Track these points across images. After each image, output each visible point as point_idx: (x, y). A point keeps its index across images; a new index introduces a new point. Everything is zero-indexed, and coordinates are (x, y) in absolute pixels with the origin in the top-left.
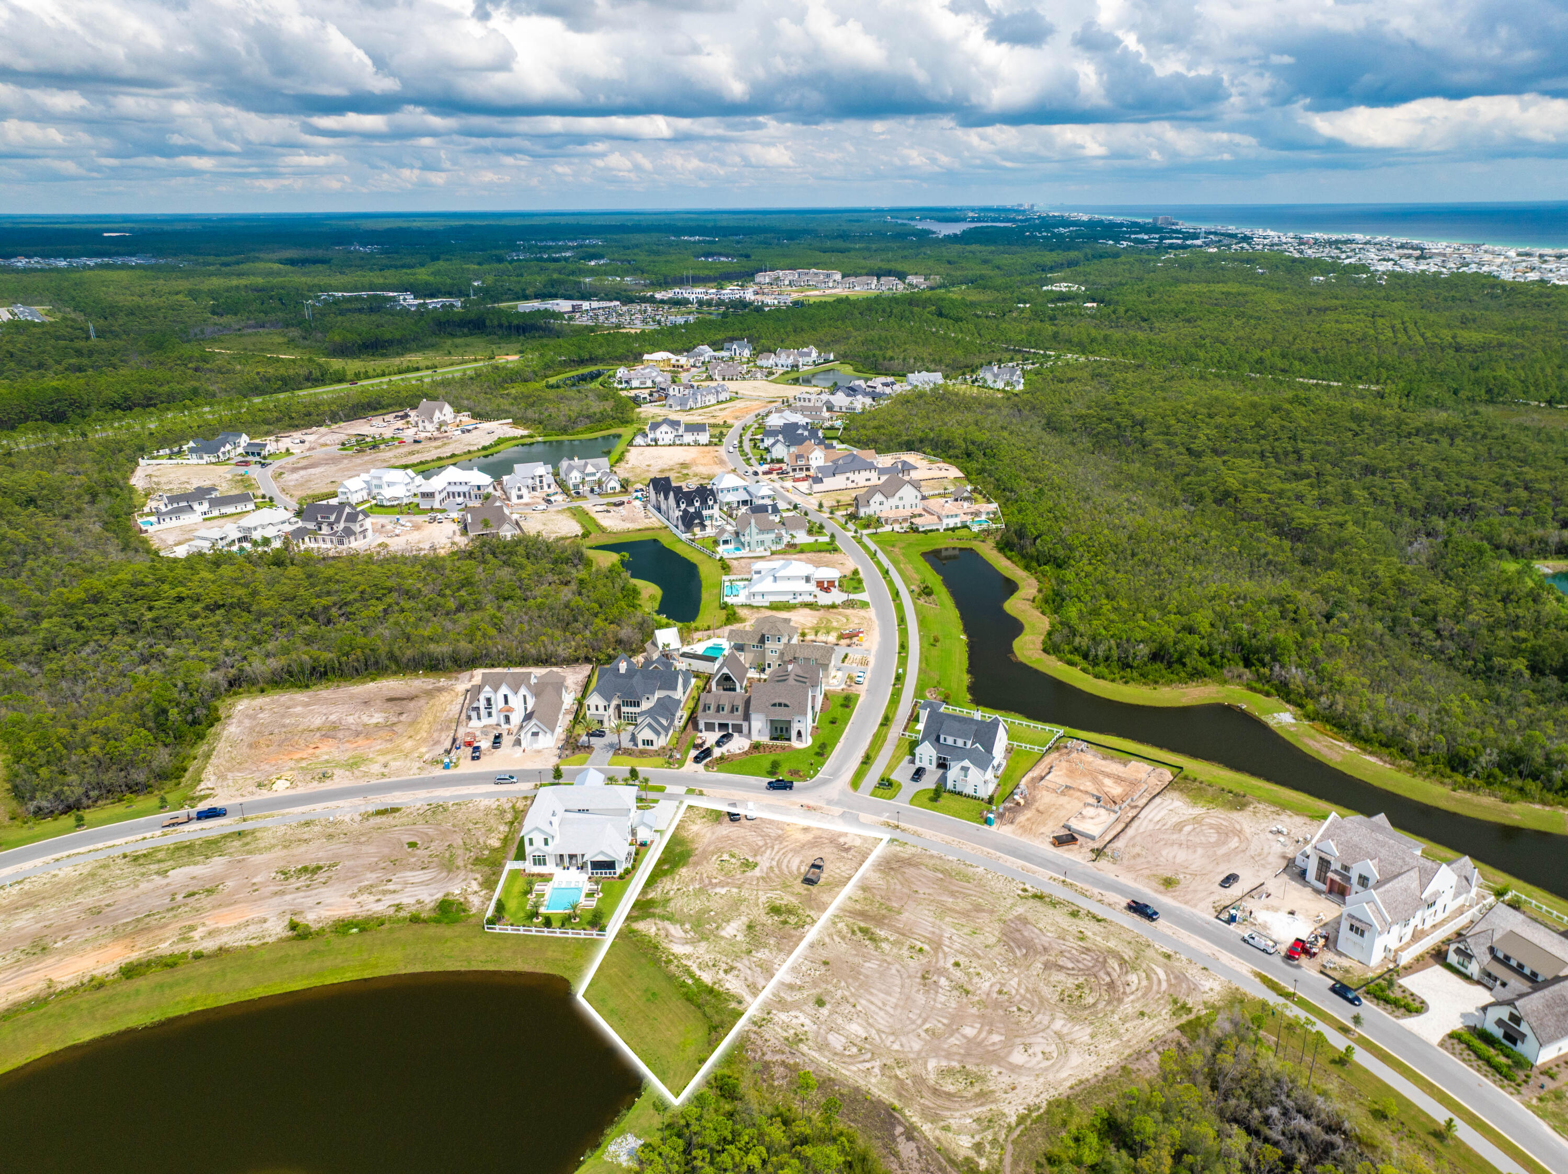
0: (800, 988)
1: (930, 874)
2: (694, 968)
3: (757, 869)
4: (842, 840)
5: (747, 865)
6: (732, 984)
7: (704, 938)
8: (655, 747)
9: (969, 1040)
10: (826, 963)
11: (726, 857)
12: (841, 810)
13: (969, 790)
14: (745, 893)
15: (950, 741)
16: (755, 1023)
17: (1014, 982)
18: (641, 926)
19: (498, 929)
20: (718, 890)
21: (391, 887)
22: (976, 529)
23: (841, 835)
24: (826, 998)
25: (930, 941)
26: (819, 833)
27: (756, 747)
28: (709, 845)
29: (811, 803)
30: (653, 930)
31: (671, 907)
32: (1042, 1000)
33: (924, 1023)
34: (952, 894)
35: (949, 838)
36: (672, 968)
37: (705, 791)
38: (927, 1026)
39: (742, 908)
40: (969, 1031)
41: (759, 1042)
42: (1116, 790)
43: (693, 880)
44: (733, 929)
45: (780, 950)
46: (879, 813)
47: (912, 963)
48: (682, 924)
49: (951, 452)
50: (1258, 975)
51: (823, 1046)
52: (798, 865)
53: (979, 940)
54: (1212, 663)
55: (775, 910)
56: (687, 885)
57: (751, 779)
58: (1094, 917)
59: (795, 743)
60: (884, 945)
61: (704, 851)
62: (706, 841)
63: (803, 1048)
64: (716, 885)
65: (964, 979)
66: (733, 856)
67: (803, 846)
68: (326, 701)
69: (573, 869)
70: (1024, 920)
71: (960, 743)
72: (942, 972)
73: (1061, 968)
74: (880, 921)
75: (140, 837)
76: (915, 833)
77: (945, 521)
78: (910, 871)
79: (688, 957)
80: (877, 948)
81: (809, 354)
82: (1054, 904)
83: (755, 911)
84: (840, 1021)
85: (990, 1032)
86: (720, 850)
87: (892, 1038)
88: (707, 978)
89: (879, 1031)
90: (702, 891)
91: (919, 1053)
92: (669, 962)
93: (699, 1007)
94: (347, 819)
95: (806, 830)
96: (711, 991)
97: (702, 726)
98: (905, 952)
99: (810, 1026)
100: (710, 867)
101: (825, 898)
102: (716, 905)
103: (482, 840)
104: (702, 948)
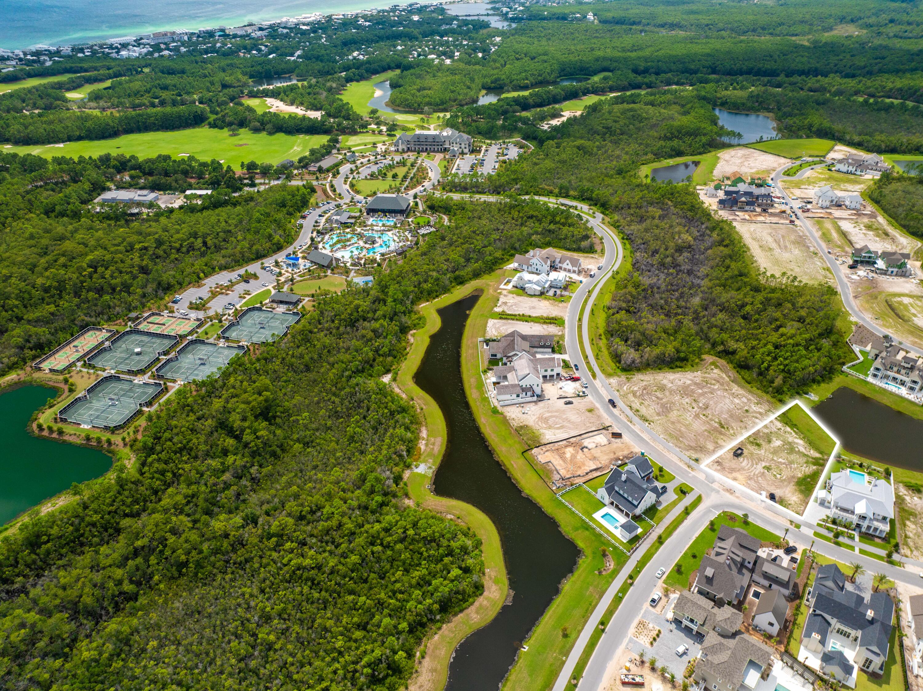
0: (753, 417)
1: (685, 441)
2: (793, 433)
3: (763, 465)
4: (719, 468)
5: (768, 468)
6: (779, 425)
7: (790, 443)
10: (742, 421)
11: (778, 476)
12: (714, 484)
14: (771, 456)
16: (771, 412)
18: (817, 455)
20: (783, 461)
23: (719, 470)
24: (744, 411)
25: (699, 417)
26: (729, 475)
28: (787, 486)
29: (728, 495)
30: (812, 452)
31: (805, 460)
34: (680, 431)
37: (789, 525)
39: (772, 450)
40: (700, 391)
41: (770, 407)
43: (795, 469)
44: (777, 443)
45: (761, 432)
46: (694, 477)
47: (709, 413)
48: (799, 451)
52: (744, 462)
55: (758, 445)
56: (798, 467)
57: (759, 523)
58: (632, 408)
60: (717, 421)
61: (789, 483)
62: (788, 489)
63: (755, 402)
64: (784, 464)
65: (693, 403)
66: (775, 475)
67: (739, 470)
70: (658, 414)
72: (699, 408)
73: (657, 398)
74: (715, 429)
78: (693, 444)
80: (720, 421)
82: (643, 415)
83: (767, 446)
84: (741, 405)
85: (693, 389)
87: (725, 396)
88: (788, 429)
89: (729, 399)
90: (791, 463)
91: (718, 391)
92: (804, 438)
95: (735, 479)
96: (786, 424)
98: (710, 417)
99: (753, 406)
100: (786, 474)
102: (784, 454)
103: (920, 530)
104: (790, 439)
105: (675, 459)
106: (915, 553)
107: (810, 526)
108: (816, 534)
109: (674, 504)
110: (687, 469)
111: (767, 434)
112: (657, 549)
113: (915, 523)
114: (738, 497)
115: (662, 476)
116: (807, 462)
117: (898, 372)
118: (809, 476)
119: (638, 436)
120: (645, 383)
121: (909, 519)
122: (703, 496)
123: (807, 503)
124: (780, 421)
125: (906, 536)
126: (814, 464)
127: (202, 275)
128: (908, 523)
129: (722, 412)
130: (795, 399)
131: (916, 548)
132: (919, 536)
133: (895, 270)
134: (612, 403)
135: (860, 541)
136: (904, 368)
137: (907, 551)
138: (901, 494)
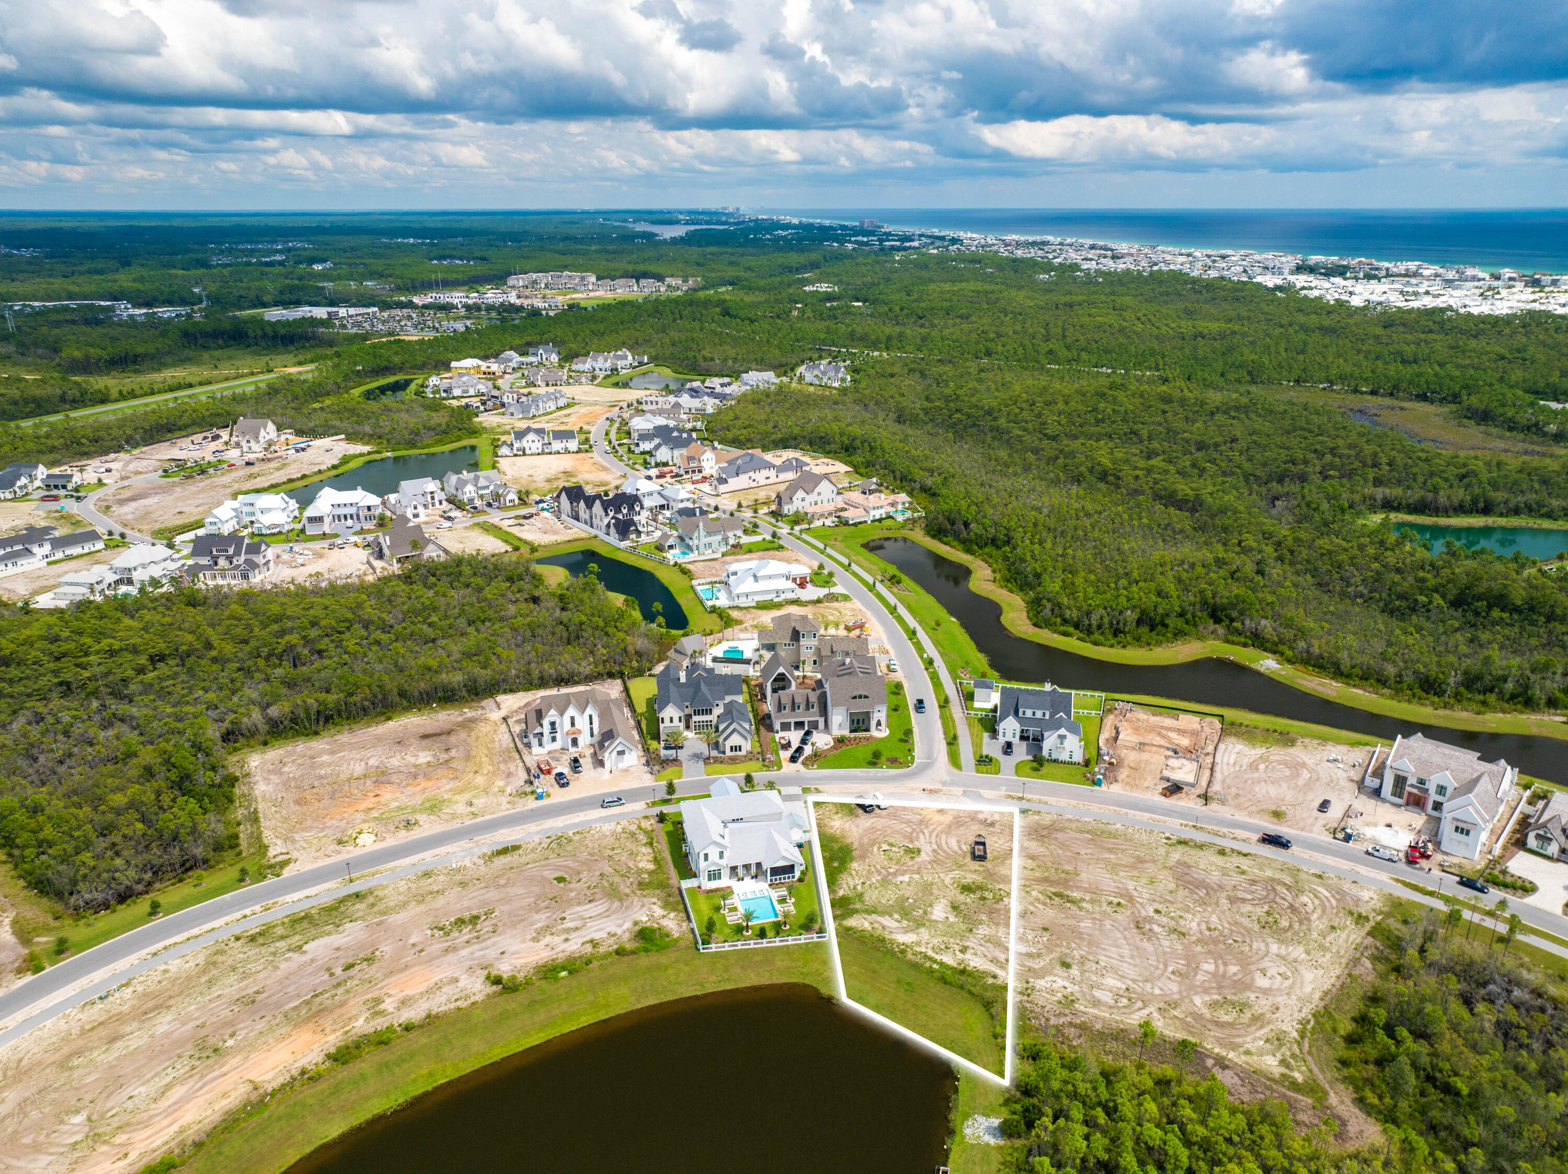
0: (1039, 955)
1: (1079, 835)
2: (930, 953)
3: (923, 854)
4: (981, 816)
5: (911, 851)
6: (976, 962)
7: (919, 924)
8: (743, 753)
9: (1215, 975)
10: (1045, 929)
11: (885, 847)
12: (961, 790)
13: (1064, 757)
14: (928, 878)
15: (1029, 714)
16: (1021, 993)
17: (1214, 918)
18: (852, 922)
19: (714, 948)
20: (900, 878)
21: (568, 924)
22: (900, 518)
23: (976, 812)
24: (1068, 960)
25: (1121, 895)
26: (955, 813)
27: (840, 741)
28: (861, 838)
29: (929, 786)
30: (866, 924)
31: (868, 900)
32: (1248, 931)
33: (1166, 965)
34: (1110, 850)
35: (1074, 802)
36: (910, 956)
37: (820, 787)
38: (1170, 969)
39: (935, 891)
40: (1207, 967)
41: (1037, 1010)
42: (1185, 742)
43: (869, 872)
44: (940, 912)
45: (998, 924)
46: (995, 789)
47: (1119, 917)
48: (890, 915)
49: (828, 448)
50: (1397, 881)
51: (1096, 1003)
52: (958, 844)
53: (1161, 887)
54: (1187, 622)
55: (967, 889)
56: (868, 878)
58: (1239, 853)
59: (874, 733)
60: (1084, 905)
61: (861, 845)
62: (855, 834)
63: (1079, 1006)
64: (895, 874)
65: (1172, 924)
66: (891, 845)
67: (950, 827)
68: (351, 747)
69: (747, 879)
70: (1185, 865)
71: (1039, 714)
72: (1150, 920)
73: (1244, 900)
74: (1065, 884)
75: (238, 915)
76: (1040, 802)
77: (872, 513)
78: (1060, 835)
79: (918, 944)
80: (1081, 908)
81: (625, 358)
82: (1201, 847)
83: (950, 894)
84: (1094, 978)
85: (1225, 964)
86: (874, 842)
87: (1149, 985)
88: (948, 959)
89: (1133, 981)
90: (885, 882)
91: (1180, 993)
92: (903, 952)
93: (962, 987)
94: (467, 862)
95: (941, 811)
96: (963, 972)
97: (777, 726)
98: (1107, 908)
99: (1071, 987)
100: (877, 857)
101: (1003, 871)
102: (909, 892)
103: (631, 864)
104: (924, 934)
105: (1052, 800)
106: (633, 828)
107: (792, 798)
113: (640, 871)
114: (913, 791)
116: (860, 896)
118: (840, 871)
121: (651, 873)
122: (955, 770)
125: (651, 844)
126: (847, 899)
128: (651, 867)
130: (1014, 1087)
131: (633, 835)
137: (646, 825)
138: (672, 915)
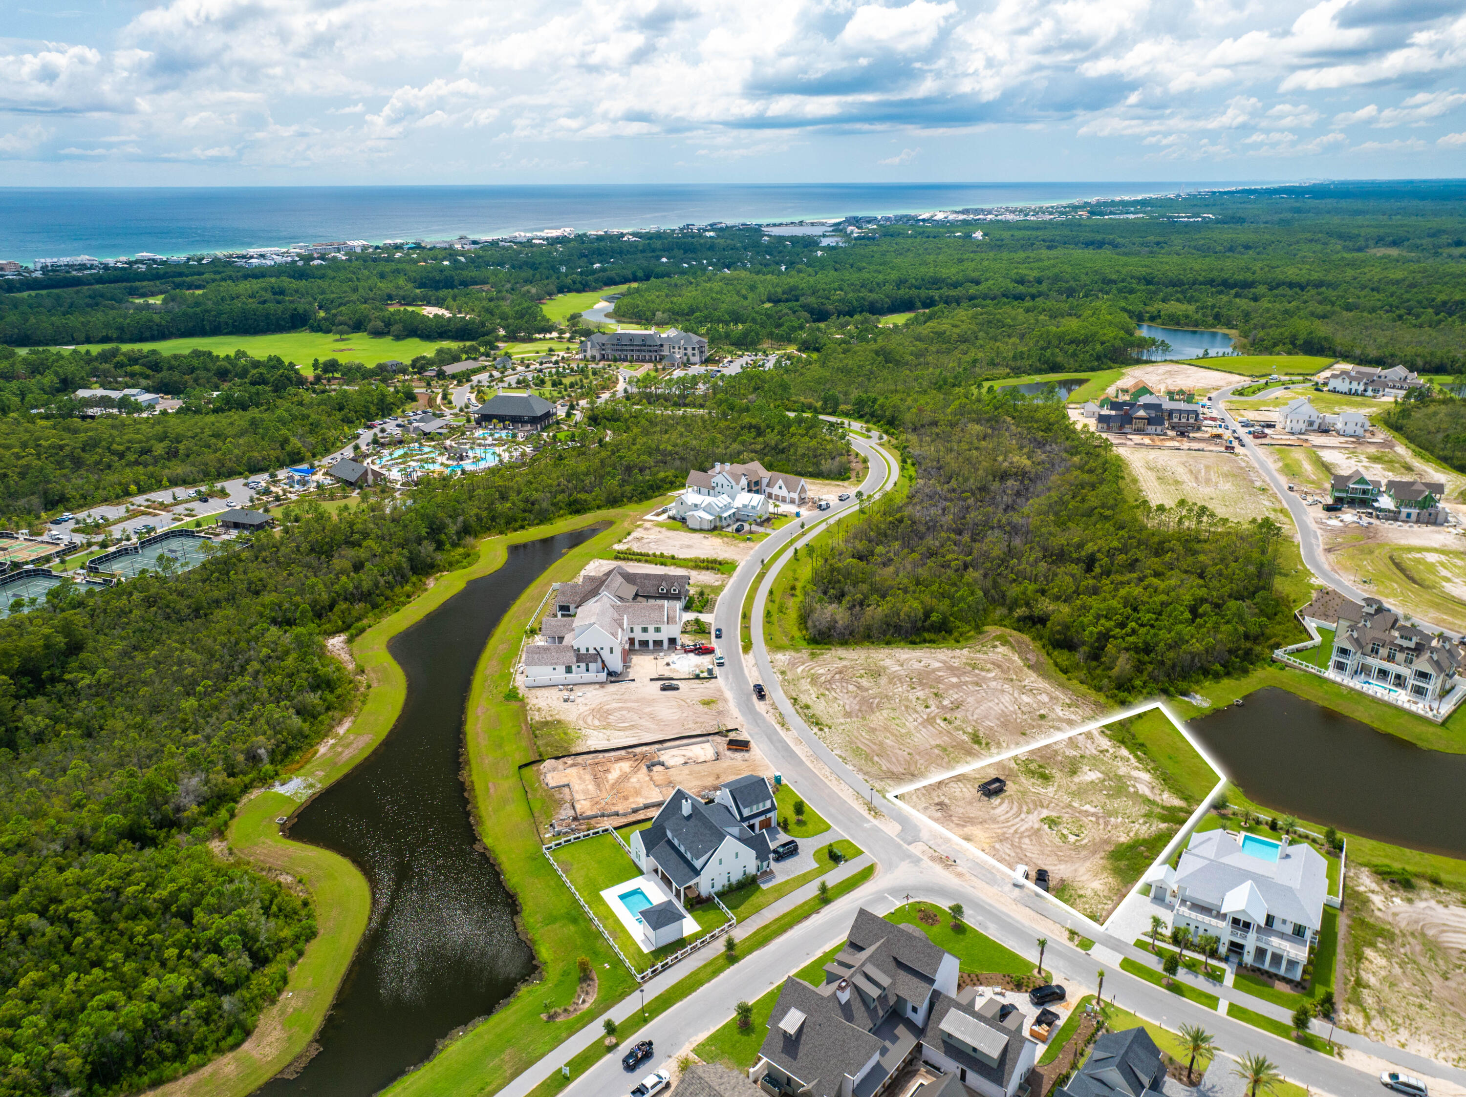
0: (1052, 728)
1: (883, 762)
2: (1133, 760)
3: (1043, 815)
4: (938, 815)
5: (1052, 822)
6: (1105, 743)
7: (1119, 778)
10: (1024, 734)
11: (1072, 838)
14: (1066, 799)
16: (1096, 720)
18: (1177, 802)
20: (1093, 810)
23: (936, 820)
24: (1037, 717)
25: (933, 723)
26: (958, 829)
28: (1086, 858)
29: (938, 868)
30: (1165, 796)
31: (1145, 809)
34: (881, 744)
36: (1152, 765)
39: (1074, 788)
40: (954, 680)
43: (1116, 827)
44: (1090, 775)
45: (1056, 752)
46: (877, 830)
48: (1136, 792)
51: (1054, 698)
52: (1000, 807)
55: (1046, 778)
56: (1123, 824)
57: (993, 933)
60: (969, 731)
61: (1094, 852)
62: (1088, 864)
63: (1067, 703)
64: (1093, 815)
66: (1064, 836)
67: (983, 822)
70: (848, 715)
74: (960, 745)
79: (1137, 769)
80: (977, 731)
83: (1064, 782)
84: (1035, 706)
86: (1076, 848)
88: (1124, 752)
90: (1110, 814)
92: (1155, 770)
95: (967, 839)
96: (1123, 743)
98: (958, 723)
99: (1058, 710)
100: (1092, 834)
102: (1099, 797)
103: (1397, 970)
104: (1122, 771)
105: (846, 794)
106: (1378, 1023)
107: (1114, 944)
108: (1128, 965)
109: (804, 880)
110: (865, 813)
111: (1074, 757)
112: (716, 973)
113: (1388, 955)
114: (960, 875)
115: (800, 823)
116: (1148, 815)
117: (1391, 658)
118: (1145, 842)
119: (787, 748)
120: (844, 663)
121: (1372, 945)
122: (879, 868)
123: (1124, 896)
124: (1110, 738)
125: (1359, 983)
126: (1164, 819)
127: (133, 488)
128: (1369, 952)
129: (986, 717)
130: (1155, 700)
131: (1382, 1012)
132: (1392, 985)
133: (1414, 511)
134: (760, 693)
135: (1236, 986)
136: (1402, 649)
137: (1355, 1018)
138: (1362, 889)
